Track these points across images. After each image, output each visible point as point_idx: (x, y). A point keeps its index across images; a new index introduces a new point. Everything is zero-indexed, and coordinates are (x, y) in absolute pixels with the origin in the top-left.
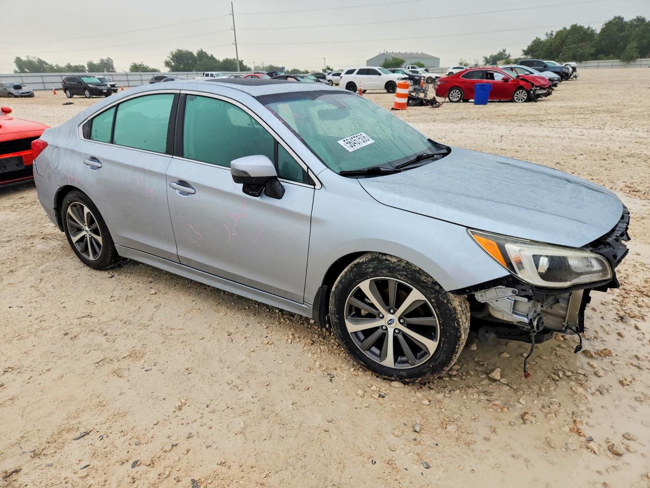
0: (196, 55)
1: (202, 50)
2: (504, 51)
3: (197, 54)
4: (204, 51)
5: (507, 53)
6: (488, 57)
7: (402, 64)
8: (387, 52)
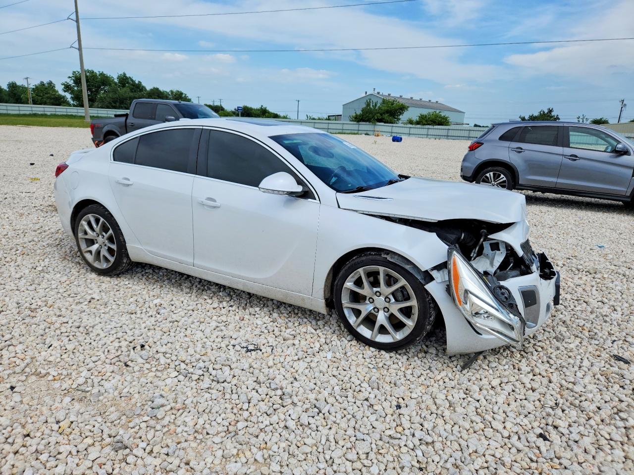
0: (116, 80)
1: (125, 74)
2: (550, 111)
3: (118, 78)
4: (128, 75)
5: (553, 114)
6: (527, 118)
7: (401, 114)
8: (378, 93)
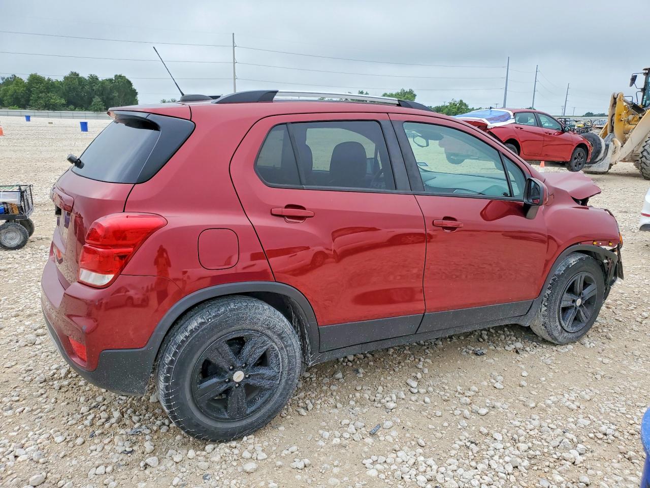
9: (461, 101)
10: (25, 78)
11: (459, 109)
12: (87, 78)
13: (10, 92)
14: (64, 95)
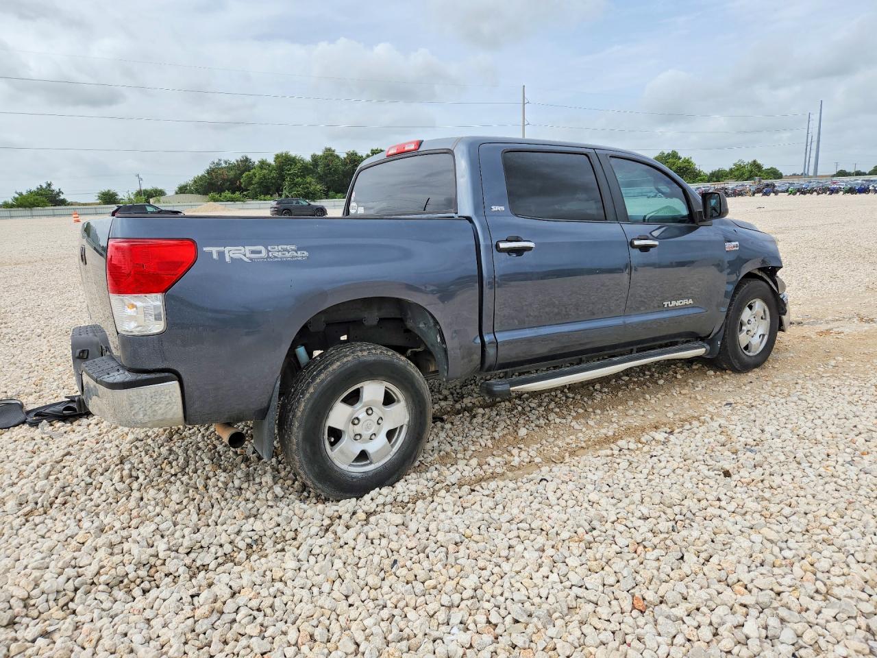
9: (755, 161)
10: (271, 160)
11: (751, 172)
12: (346, 156)
13: (256, 180)
14: (321, 179)
